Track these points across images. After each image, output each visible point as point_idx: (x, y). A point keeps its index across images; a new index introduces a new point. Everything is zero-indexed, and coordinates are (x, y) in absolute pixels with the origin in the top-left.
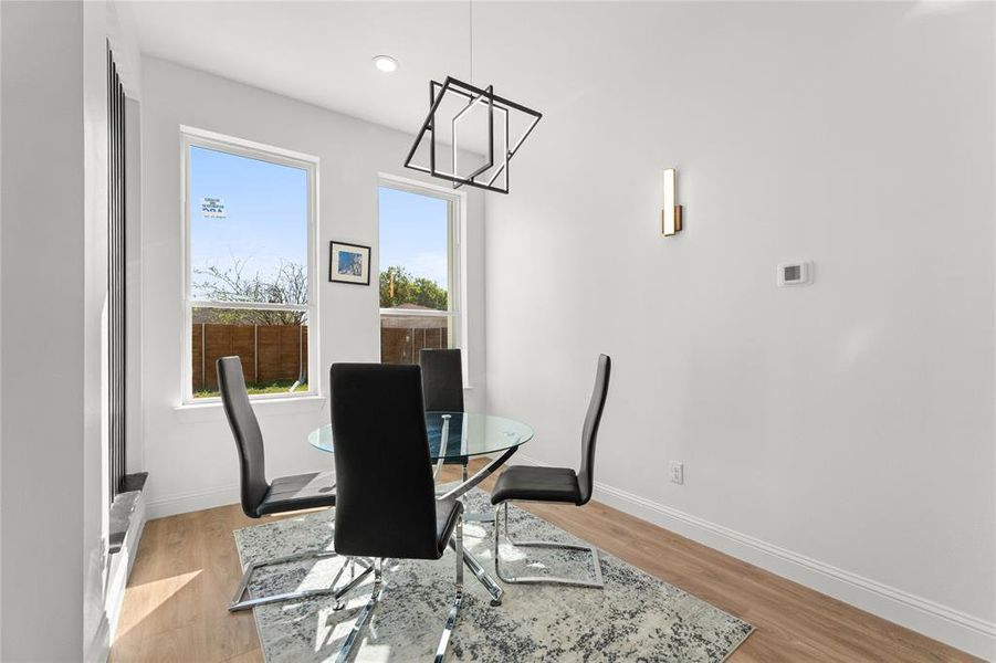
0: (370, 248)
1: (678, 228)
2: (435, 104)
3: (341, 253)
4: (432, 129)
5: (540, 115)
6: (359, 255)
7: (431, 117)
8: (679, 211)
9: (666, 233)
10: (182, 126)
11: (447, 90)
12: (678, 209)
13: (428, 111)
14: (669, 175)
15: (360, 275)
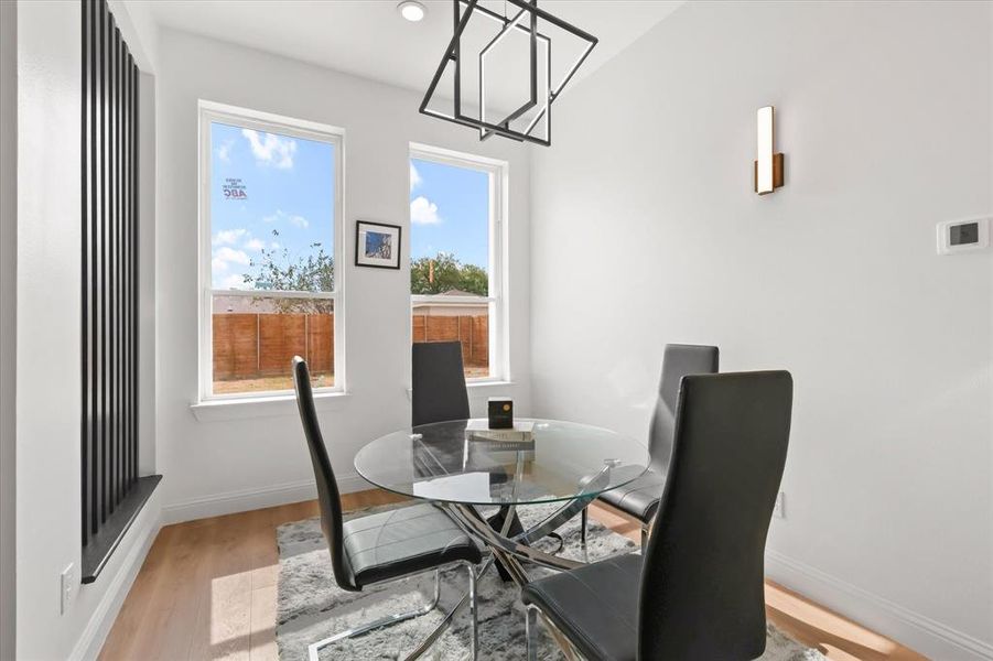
0: (400, 228)
1: (778, 183)
2: (460, 26)
3: (370, 234)
4: (456, 58)
5: (595, 41)
6: (388, 236)
7: (455, 43)
8: (779, 162)
9: (760, 190)
10: (200, 101)
11: (475, 10)
12: (778, 159)
13: (451, 35)
14: (765, 116)
15: (389, 258)
